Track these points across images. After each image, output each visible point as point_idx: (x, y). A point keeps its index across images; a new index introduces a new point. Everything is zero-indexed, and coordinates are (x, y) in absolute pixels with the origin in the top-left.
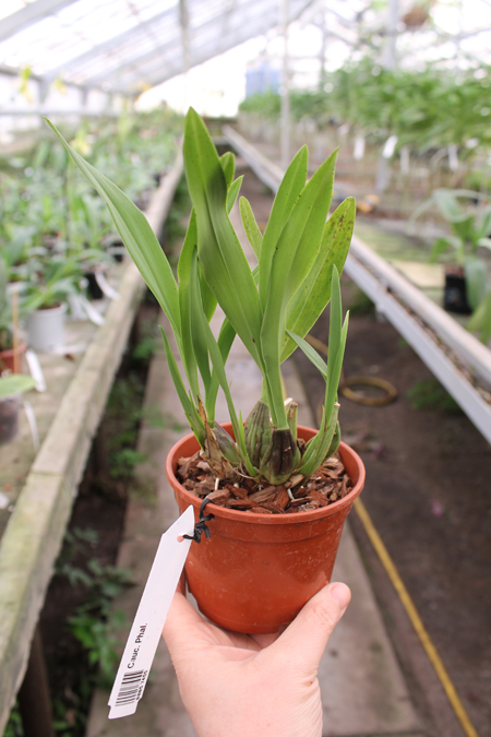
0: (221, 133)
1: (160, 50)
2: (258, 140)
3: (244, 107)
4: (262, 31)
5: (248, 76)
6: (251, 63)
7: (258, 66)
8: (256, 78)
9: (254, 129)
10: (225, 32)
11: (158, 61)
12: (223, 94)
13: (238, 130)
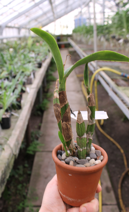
0: (67, 40)
1: (45, 14)
2: (80, 42)
3: (74, 31)
4: (80, 6)
5: (75, 21)
6: (76, 16)
7: (78, 17)
8: (78, 21)
9: (78, 39)
10: (67, 7)
11: (45, 17)
12: (67, 27)
13: (72, 39)
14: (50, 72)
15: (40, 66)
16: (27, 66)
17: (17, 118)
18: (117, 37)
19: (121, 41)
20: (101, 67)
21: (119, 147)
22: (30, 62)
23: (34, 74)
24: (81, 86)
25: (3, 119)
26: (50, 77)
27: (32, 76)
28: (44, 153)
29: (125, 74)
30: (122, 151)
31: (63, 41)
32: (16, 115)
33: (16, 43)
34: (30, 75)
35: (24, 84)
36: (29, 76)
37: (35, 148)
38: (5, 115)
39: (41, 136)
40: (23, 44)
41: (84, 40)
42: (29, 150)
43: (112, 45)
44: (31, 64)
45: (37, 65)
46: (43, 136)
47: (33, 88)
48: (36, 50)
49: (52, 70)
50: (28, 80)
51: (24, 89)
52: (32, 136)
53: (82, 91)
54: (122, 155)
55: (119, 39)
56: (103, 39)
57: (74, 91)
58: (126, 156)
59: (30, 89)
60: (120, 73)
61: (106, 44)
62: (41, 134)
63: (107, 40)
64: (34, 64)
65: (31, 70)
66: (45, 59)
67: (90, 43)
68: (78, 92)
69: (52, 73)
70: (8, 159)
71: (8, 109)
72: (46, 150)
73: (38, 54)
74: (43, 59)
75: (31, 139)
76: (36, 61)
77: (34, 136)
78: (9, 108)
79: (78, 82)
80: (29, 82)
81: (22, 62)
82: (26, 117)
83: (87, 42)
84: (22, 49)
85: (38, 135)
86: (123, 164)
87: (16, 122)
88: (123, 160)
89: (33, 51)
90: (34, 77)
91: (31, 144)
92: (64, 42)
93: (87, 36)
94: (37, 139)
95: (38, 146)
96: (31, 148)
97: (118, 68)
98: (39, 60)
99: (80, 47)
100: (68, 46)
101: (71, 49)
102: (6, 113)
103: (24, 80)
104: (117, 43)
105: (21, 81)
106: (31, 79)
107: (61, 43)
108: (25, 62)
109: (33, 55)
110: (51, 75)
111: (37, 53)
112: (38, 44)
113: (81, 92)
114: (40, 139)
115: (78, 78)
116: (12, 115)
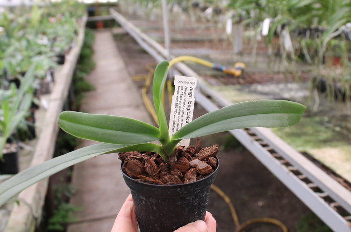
0: (109, 13)
2: (133, 17)
9: (131, 10)
13: (119, 11)
14: (80, 74)
15: (61, 60)
16: (36, 59)
17: (31, 154)
18: (201, 5)
19: (209, 11)
20: (177, 56)
21: (221, 193)
22: (40, 53)
23: (52, 75)
24: (141, 96)
25: (5, 156)
26: (79, 84)
27: (49, 78)
28: (84, 225)
29: (219, 66)
30: (227, 200)
31: (99, 14)
32: (27, 148)
33: (5, 18)
34: (46, 76)
35: (36, 93)
36: (43, 78)
37: (64, 217)
38: (7, 148)
39: (74, 195)
40: (21, 20)
41: (141, 11)
42: (54, 224)
43: (193, 18)
44: (42, 57)
45: (56, 59)
46: (79, 193)
47: (55, 100)
48: (49, 31)
49: (83, 71)
50: (41, 85)
51: (36, 101)
52: (56, 198)
53: (144, 105)
54: (227, 207)
55: (204, 9)
56: (177, 9)
57: (129, 106)
58: (235, 207)
59: (49, 101)
60: (211, 65)
61: (183, 17)
62: (73, 191)
63: (185, 10)
64: (50, 57)
65: (46, 67)
66: (70, 48)
67: (153, 18)
68: (137, 107)
69: (83, 75)
70: (26, 224)
71: (12, 138)
72: (88, 218)
73: (55, 39)
74: (66, 48)
75: (55, 202)
76: (52, 50)
77: (59, 196)
78: (13, 135)
79: (134, 89)
80: (44, 90)
81: (25, 53)
82: (49, 150)
83: (148, 15)
84: (20, 29)
85: (67, 194)
86: (232, 220)
87: (30, 161)
88: (230, 214)
89: (44, 33)
90: (53, 80)
91: (55, 212)
92: (103, 16)
93: (147, 5)
94: (67, 200)
95: (70, 214)
96: (56, 219)
97: (206, 58)
98: (57, 49)
99: (136, 25)
100: (111, 24)
101: (117, 30)
102: (8, 145)
103: (36, 85)
104: (202, 15)
105: (30, 88)
106: (48, 84)
107: (96, 18)
108: (31, 54)
109: (44, 40)
110: (81, 79)
111: (52, 36)
112: (53, 20)
113: (142, 107)
114: (72, 201)
115: (135, 82)
116: (21, 148)
